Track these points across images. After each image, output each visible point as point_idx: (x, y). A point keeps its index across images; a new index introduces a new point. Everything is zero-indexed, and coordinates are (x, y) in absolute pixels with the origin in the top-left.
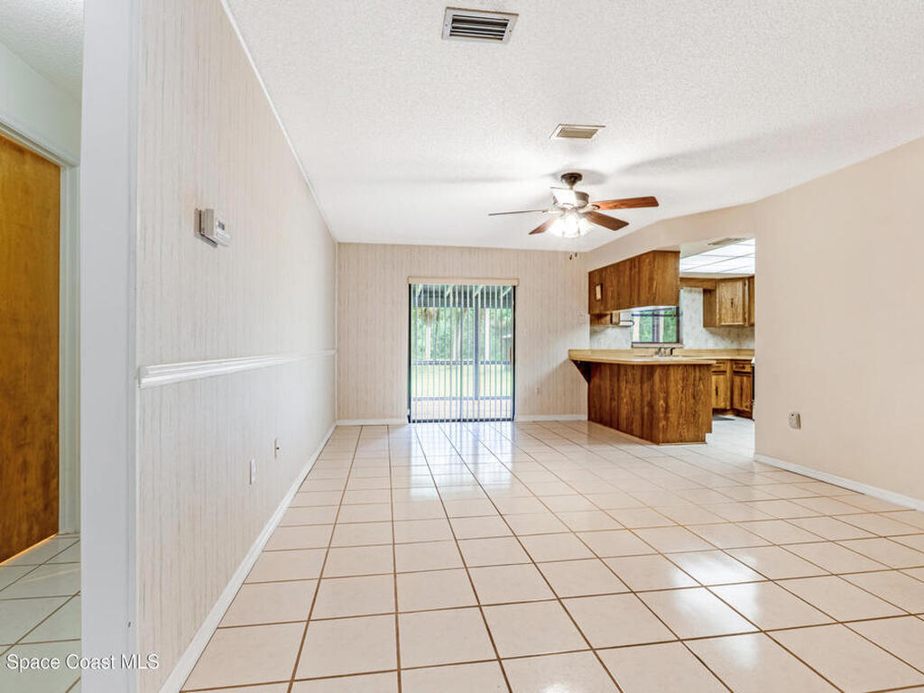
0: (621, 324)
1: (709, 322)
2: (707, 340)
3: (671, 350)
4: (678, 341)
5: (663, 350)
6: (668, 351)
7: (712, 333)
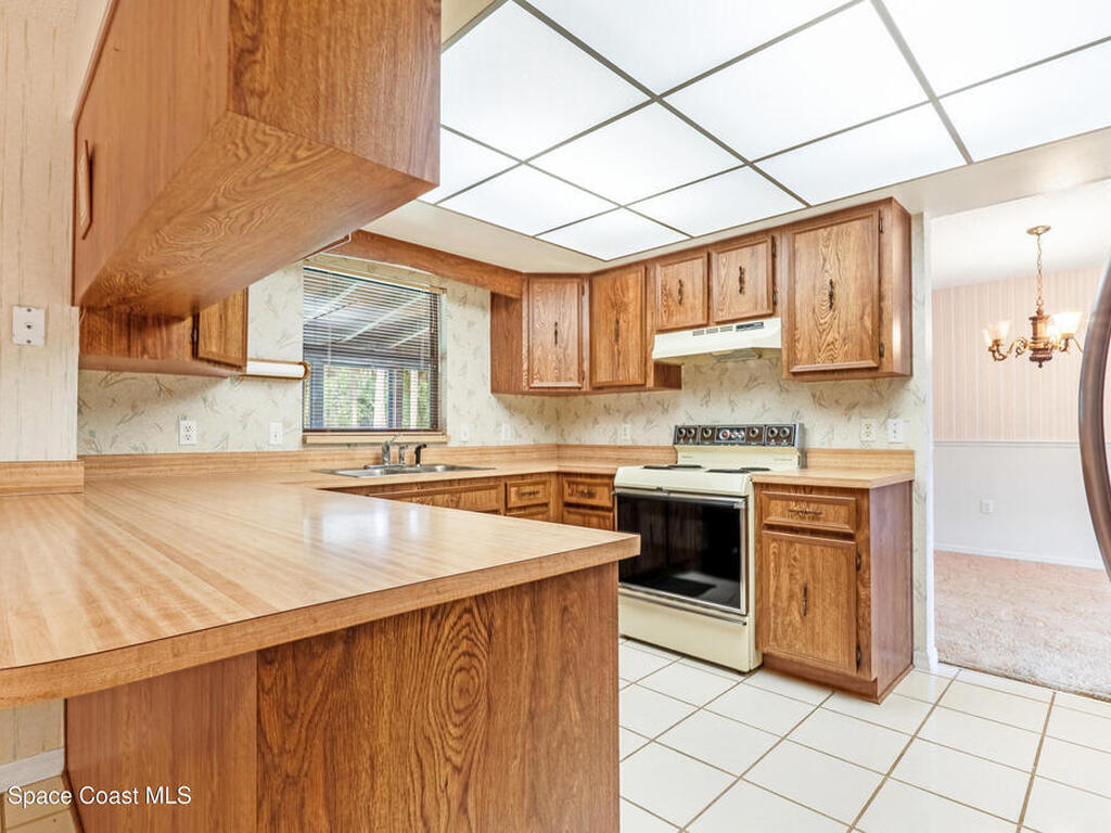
0: (252, 368)
1: (506, 379)
2: (499, 425)
3: (418, 452)
4: (436, 425)
5: (394, 450)
6: (410, 452)
7: (509, 407)
